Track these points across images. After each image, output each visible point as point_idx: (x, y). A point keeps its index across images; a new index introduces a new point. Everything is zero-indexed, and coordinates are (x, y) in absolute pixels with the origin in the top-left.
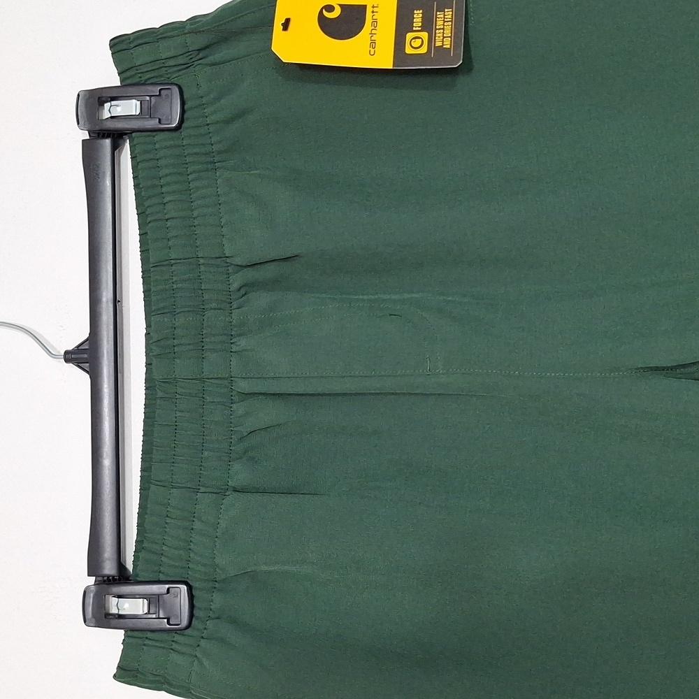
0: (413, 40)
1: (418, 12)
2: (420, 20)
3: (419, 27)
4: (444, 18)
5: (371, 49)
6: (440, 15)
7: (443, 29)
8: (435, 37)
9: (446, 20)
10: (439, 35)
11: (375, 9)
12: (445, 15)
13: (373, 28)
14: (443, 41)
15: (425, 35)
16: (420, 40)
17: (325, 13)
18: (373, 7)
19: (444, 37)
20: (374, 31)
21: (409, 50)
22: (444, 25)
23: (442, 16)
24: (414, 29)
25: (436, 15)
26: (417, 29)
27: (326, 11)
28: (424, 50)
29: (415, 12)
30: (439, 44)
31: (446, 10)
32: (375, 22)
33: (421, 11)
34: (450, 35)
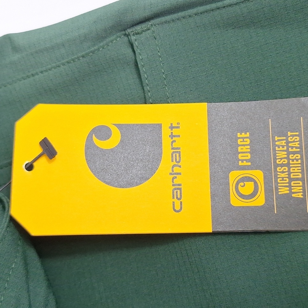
0: (242, 184)
1: (243, 135)
2: (247, 149)
3: (247, 161)
4: (288, 147)
5: (175, 200)
6: (280, 142)
7: (288, 165)
8: (276, 178)
9: (290, 150)
10: (283, 175)
11: (175, 132)
12: (288, 143)
13: (175, 163)
14: (290, 186)
15: (258, 175)
16: (252, 183)
17: (96, 141)
18: (172, 127)
19: (291, 180)
20: (176, 170)
21: (236, 201)
22: (288, 158)
23: (283, 143)
24: (240, 163)
25: (274, 141)
26: (245, 163)
27: (98, 137)
28: (260, 201)
29: (239, 135)
30: (284, 191)
31: (289, 134)
32: (176, 151)
33: (248, 135)
34: (300, 176)
